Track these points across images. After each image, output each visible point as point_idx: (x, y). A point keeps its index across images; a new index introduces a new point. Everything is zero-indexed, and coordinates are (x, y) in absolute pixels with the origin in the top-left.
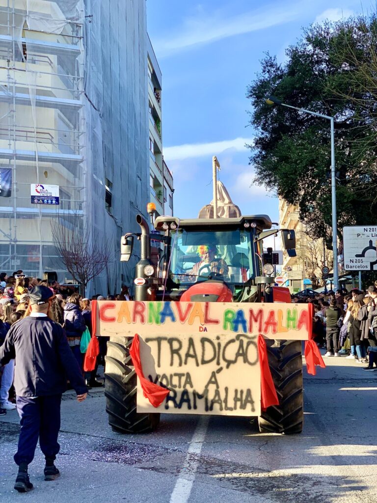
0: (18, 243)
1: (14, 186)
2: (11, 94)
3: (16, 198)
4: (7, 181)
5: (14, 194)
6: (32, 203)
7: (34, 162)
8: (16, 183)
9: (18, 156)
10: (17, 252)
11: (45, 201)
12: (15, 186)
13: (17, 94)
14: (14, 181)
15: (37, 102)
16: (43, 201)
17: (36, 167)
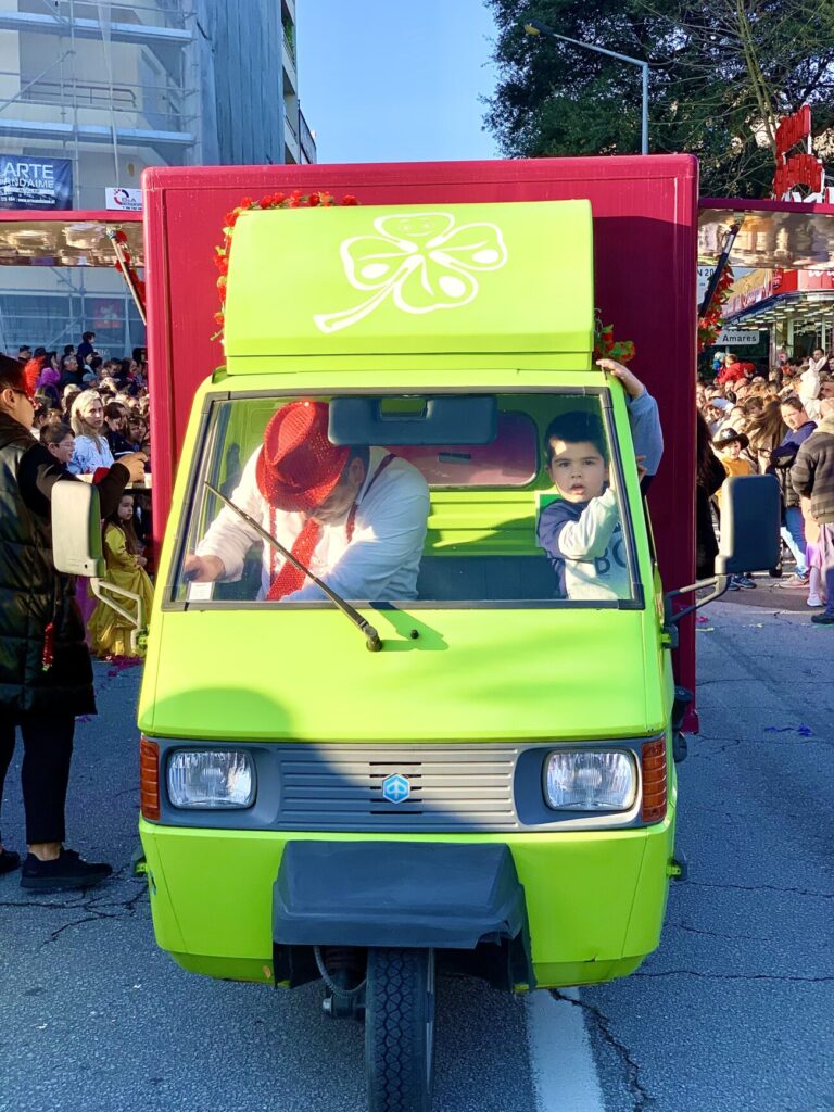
0: (86, 296)
1: (76, 191)
2: (67, 19)
4: (64, 183)
5: (76, 203)
7: (109, 145)
8: (80, 187)
9: (82, 134)
10: (86, 312)
12: (78, 193)
13: (77, 20)
14: (76, 182)
15: (112, 35)
17: (113, 155)
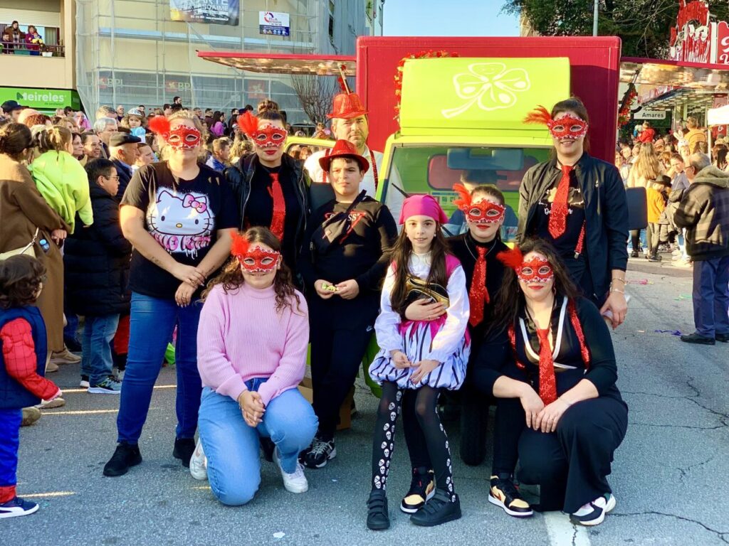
1: (241, 13)
3: (244, 27)
4: (234, 8)
5: (242, 22)
6: (261, 33)
8: (244, 11)
11: (275, 31)
12: (243, 14)
14: (242, 7)
16: (272, 31)
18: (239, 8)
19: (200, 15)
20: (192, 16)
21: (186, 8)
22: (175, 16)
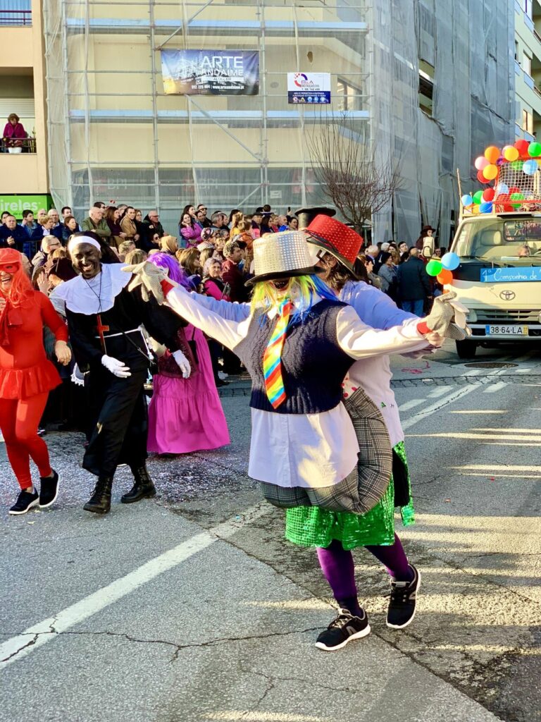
1: (262, 77)
3: (266, 96)
4: (252, 71)
6: (290, 102)
7: (292, 38)
9: (267, 29)
11: (310, 98)
12: (264, 78)
14: (263, 70)
17: (295, 47)
18: (258, 71)
19: (204, 84)
20: (194, 87)
21: (185, 76)
22: (170, 87)
